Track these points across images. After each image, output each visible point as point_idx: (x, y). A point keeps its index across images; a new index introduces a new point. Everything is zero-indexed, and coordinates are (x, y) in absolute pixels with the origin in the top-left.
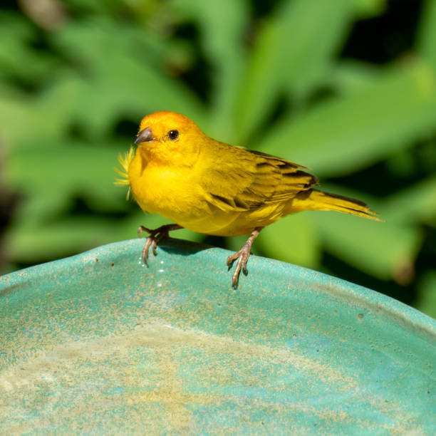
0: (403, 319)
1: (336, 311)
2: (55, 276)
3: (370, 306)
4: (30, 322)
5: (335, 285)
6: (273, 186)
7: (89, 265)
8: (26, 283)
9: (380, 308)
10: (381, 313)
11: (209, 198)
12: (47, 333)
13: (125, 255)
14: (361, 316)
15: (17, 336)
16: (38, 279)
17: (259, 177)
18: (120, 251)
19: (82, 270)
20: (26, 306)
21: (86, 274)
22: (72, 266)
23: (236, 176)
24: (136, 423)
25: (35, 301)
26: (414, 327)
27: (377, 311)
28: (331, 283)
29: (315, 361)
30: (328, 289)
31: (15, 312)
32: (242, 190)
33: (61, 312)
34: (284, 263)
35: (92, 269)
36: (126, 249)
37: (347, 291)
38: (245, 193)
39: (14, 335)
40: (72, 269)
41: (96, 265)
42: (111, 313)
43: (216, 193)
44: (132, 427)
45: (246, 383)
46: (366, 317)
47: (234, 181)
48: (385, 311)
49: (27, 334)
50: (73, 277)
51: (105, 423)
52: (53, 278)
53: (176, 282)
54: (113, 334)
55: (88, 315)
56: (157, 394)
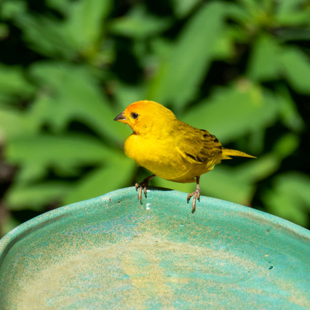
0: (294, 233)
1: (253, 228)
2: (86, 209)
3: (274, 225)
4: (71, 235)
5: (252, 213)
6: (211, 148)
7: (105, 202)
8: (69, 213)
9: (280, 226)
10: (280, 229)
11: (184, 156)
12: (82, 243)
13: (126, 197)
14: (268, 230)
15: (64, 245)
16: (76, 211)
17: (206, 143)
18: (123, 194)
19: (101, 205)
20: (69, 226)
21: (104, 208)
22: (96, 203)
23: (197, 142)
24: (137, 295)
25: (74, 223)
26: (300, 237)
27: (278, 228)
28: (250, 212)
29: (241, 258)
30: (248, 215)
31: (62, 230)
32: (200, 151)
33: (89, 230)
34: (221, 200)
35: (107, 205)
36: (127, 193)
37: (259, 216)
38: (201, 152)
39: (62, 244)
40: (96, 205)
41: (109, 203)
42: (119, 229)
43: (188, 153)
44: (134, 298)
45: (202, 271)
46: (271, 232)
47: (196, 145)
48: (283, 228)
49: (70, 243)
50: (96, 209)
51: (119, 295)
52: (84, 210)
53: (156, 211)
54: (120, 242)
55: (104, 231)
56: (148, 278)
